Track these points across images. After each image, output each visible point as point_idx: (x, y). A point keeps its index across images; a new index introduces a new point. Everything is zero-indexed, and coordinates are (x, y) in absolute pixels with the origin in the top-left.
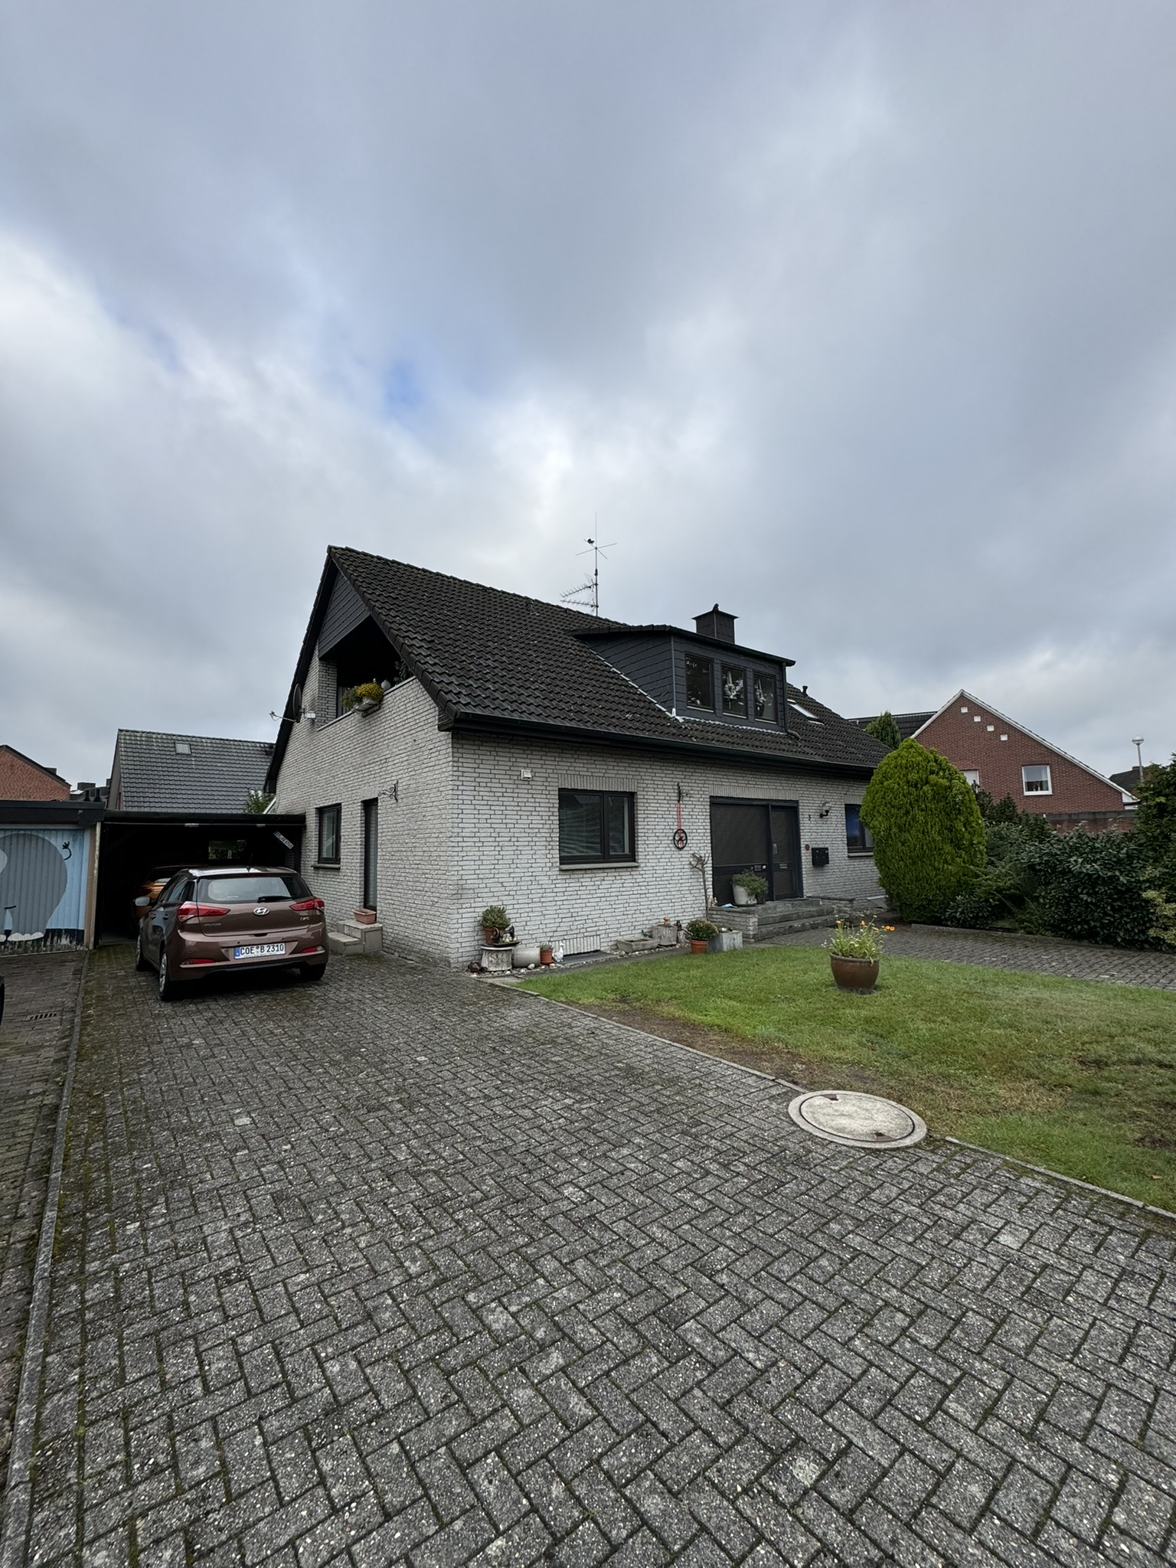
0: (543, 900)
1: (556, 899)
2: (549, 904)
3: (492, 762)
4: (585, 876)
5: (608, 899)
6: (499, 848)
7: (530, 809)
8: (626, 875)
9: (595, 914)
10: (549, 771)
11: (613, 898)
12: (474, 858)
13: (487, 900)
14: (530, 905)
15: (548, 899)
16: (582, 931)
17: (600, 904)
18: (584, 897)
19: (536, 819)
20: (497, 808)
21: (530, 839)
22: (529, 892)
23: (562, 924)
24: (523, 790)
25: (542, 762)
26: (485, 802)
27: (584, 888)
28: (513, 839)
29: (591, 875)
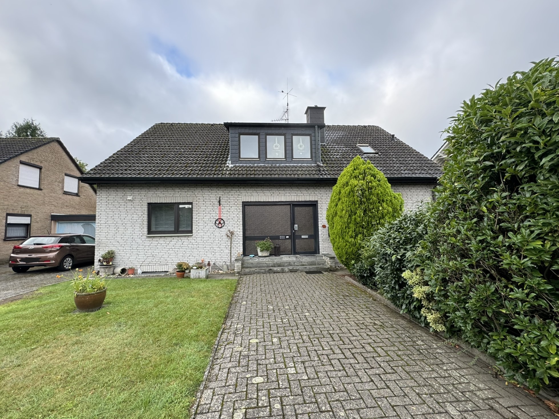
0: (137, 248)
1: (145, 248)
2: (141, 250)
3: (115, 195)
4: (160, 239)
5: (173, 249)
6: (117, 228)
7: (133, 212)
8: (184, 239)
9: (166, 256)
10: (142, 196)
11: (177, 249)
12: (105, 231)
13: (111, 247)
14: (132, 251)
15: (141, 248)
16: (158, 262)
17: (168, 251)
18: (160, 248)
19: (135, 216)
20: (116, 212)
21: (132, 224)
22: (131, 245)
23: (147, 259)
24: (129, 204)
25: (139, 193)
26: (111, 210)
27: (160, 244)
28: (123, 224)
29: (164, 239)
